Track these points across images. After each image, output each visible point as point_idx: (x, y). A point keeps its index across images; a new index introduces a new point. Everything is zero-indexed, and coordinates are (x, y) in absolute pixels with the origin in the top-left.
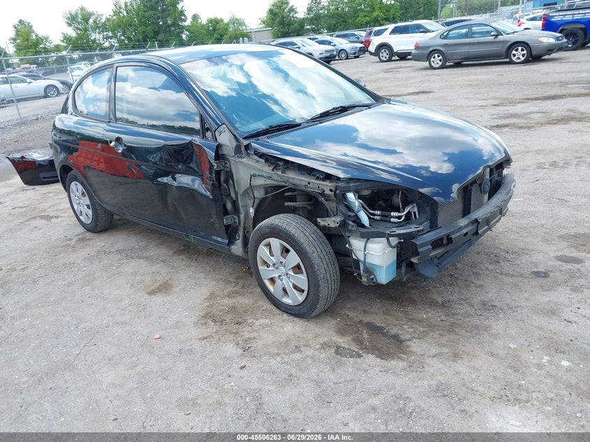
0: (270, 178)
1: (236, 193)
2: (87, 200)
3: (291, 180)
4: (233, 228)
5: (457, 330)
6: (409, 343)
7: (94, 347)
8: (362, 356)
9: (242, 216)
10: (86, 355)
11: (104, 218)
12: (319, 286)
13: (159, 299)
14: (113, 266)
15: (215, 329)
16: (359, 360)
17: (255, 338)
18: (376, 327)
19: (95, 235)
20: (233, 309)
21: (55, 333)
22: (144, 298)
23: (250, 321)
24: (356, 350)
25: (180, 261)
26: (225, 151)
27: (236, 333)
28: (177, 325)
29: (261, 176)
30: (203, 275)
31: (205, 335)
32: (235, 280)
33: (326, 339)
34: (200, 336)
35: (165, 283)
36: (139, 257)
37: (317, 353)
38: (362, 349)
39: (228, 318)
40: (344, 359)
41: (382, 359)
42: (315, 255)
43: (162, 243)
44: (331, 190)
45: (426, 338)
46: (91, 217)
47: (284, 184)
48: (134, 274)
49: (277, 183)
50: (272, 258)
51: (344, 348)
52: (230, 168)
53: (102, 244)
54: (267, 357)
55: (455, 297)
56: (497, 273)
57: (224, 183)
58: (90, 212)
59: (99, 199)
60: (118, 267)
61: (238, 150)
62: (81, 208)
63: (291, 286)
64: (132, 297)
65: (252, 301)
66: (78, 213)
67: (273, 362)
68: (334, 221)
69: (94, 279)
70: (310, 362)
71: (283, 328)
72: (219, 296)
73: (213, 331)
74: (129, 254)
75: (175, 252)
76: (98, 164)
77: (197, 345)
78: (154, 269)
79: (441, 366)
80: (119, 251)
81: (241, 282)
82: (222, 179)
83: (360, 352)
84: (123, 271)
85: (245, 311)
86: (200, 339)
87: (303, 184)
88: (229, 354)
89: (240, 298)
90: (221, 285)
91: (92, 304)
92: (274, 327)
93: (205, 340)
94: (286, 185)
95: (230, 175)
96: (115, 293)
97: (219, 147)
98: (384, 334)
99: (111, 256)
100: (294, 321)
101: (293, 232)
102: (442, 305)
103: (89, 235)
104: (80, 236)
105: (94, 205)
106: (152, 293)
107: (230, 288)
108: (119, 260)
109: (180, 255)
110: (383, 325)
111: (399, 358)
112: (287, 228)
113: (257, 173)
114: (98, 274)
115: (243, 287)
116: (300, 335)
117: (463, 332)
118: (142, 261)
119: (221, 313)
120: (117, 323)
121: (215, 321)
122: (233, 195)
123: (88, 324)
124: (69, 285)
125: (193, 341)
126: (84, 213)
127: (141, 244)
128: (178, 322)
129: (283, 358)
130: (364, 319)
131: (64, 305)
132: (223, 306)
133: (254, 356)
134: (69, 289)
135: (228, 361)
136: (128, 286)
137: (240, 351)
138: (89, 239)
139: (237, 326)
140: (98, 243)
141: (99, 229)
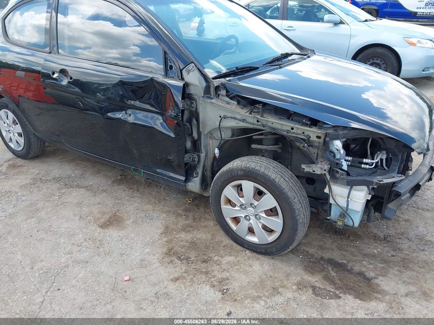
0: (243, 121)
1: (199, 133)
2: (18, 128)
3: (270, 124)
4: (191, 166)
5: (411, 266)
6: (377, 281)
7: (59, 292)
8: (340, 297)
9: (203, 155)
10: (51, 303)
11: (37, 146)
12: (297, 230)
13: (113, 233)
14: (54, 195)
15: (184, 269)
16: (341, 302)
17: (228, 279)
18: (339, 263)
19: (26, 161)
20: (193, 245)
21: (9, 276)
22: (98, 232)
23: (216, 258)
24: (332, 290)
25: (121, 192)
26: (191, 90)
27: (207, 273)
28: (143, 264)
29: (234, 118)
30: (149, 207)
31: (176, 275)
32: (184, 213)
33: (298, 279)
34: (171, 277)
35: (115, 215)
36: (78, 186)
37: (296, 295)
38: (337, 289)
39: (192, 255)
40: (325, 301)
41: (361, 300)
42: (296, 200)
43: (99, 172)
44: (319, 137)
45: (389, 275)
46: (22, 145)
47: (261, 128)
48: (79, 204)
49: (251, 126)
50: (241, 199)
51: (319, 288)
52: (196, 108)
53: (35, 171)
54: (249, 300)
55: (392, 232)
56: (414, 207)
57: (187, 122)
58: (22, 141)
59: (34, 129)
60: (60, 197)
61: (207, 91)
62: (11, 135)
63: (261, 227)
64: (84, 230)
65: (209, 236)
66: (7, 140)
67: (257, 306)
68: (321, 169)
69: (38, 210)
70: (295, 306)
71: (251, 266)
72: (173, 230)
73: (183, 271)
74: (68, 184)
75: (114, 182)
76: (25, 92)
77: (172, 287)
78: (98, 200)
79: (418, 306)
80: (57, 180)
81: (191, 215)
82: (185, 118)
83: (337, 293)
84: (66, 201)
85: (207, 247)
86: (172, 280)
87: (285, 128)
88: (209, 299)
89: (195, 232)
90: (173, 218)
91: (42, 240)
92: (242, 266)
93: (177, 282)
94: (264, 128)
95: (195, 115)
96: (65, 226)
97: (186, 85)
98: (350, 271)
99: (49, 185)
100: (259, 258)
101: (273, 176)
102: (385, 239)
103: (20, 161)
104: (9, 162)
105: (26, 133)
106: (104, 226)
107: (182, 222)
108: (59, 189)
109: (119, 184)
110: (345, 262)
111: (376, 298)
112: (266, 172)
113: (229, 115)
114: (40, 205)
115: (194, 219)
116: (271, 274)
117: (416, 268)
118: (82, 191)
119: (183, 250)
120: (77, 262)
121: (179, 258)
122: (195, 135)
123: (43, 263)
124: (11, 216)
125: (166, 283)
126: (14, 140)
127: (76, 172)
128: (142, 260)
129: (266, 302)
130: (324, 255)
131: (10, 239)
132: (182, 241)
133: (236, 300)
134: (13, 221)
135: (211, 307)
136: (77, 218)
137: (219, 295)
138: (21, 166)
139: (204, 265)
140: (32, 171)
141: (30, 156)
